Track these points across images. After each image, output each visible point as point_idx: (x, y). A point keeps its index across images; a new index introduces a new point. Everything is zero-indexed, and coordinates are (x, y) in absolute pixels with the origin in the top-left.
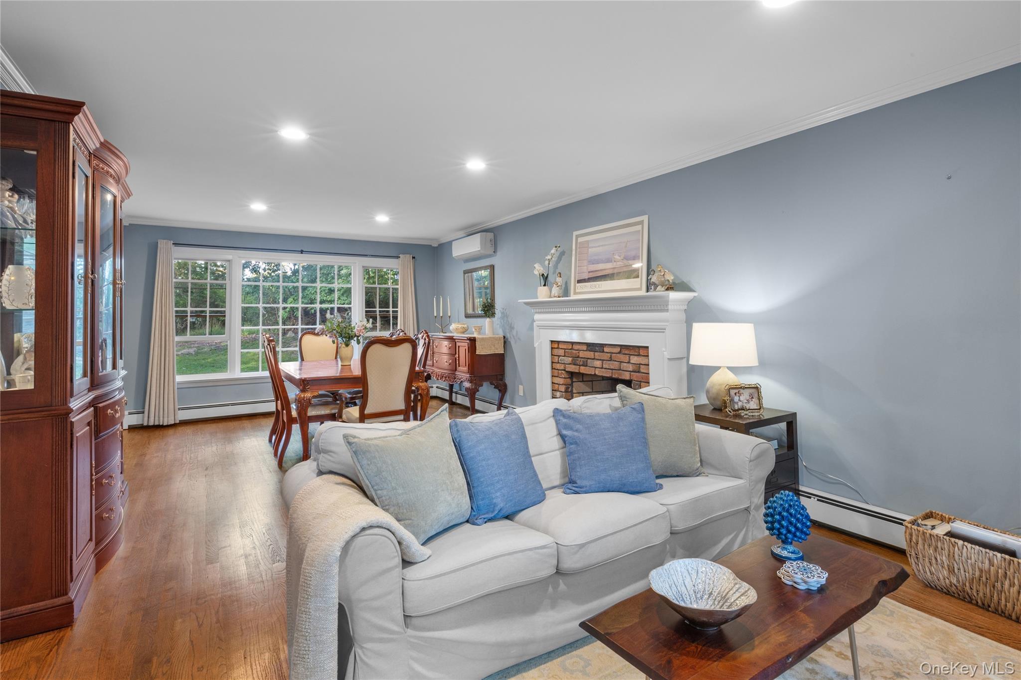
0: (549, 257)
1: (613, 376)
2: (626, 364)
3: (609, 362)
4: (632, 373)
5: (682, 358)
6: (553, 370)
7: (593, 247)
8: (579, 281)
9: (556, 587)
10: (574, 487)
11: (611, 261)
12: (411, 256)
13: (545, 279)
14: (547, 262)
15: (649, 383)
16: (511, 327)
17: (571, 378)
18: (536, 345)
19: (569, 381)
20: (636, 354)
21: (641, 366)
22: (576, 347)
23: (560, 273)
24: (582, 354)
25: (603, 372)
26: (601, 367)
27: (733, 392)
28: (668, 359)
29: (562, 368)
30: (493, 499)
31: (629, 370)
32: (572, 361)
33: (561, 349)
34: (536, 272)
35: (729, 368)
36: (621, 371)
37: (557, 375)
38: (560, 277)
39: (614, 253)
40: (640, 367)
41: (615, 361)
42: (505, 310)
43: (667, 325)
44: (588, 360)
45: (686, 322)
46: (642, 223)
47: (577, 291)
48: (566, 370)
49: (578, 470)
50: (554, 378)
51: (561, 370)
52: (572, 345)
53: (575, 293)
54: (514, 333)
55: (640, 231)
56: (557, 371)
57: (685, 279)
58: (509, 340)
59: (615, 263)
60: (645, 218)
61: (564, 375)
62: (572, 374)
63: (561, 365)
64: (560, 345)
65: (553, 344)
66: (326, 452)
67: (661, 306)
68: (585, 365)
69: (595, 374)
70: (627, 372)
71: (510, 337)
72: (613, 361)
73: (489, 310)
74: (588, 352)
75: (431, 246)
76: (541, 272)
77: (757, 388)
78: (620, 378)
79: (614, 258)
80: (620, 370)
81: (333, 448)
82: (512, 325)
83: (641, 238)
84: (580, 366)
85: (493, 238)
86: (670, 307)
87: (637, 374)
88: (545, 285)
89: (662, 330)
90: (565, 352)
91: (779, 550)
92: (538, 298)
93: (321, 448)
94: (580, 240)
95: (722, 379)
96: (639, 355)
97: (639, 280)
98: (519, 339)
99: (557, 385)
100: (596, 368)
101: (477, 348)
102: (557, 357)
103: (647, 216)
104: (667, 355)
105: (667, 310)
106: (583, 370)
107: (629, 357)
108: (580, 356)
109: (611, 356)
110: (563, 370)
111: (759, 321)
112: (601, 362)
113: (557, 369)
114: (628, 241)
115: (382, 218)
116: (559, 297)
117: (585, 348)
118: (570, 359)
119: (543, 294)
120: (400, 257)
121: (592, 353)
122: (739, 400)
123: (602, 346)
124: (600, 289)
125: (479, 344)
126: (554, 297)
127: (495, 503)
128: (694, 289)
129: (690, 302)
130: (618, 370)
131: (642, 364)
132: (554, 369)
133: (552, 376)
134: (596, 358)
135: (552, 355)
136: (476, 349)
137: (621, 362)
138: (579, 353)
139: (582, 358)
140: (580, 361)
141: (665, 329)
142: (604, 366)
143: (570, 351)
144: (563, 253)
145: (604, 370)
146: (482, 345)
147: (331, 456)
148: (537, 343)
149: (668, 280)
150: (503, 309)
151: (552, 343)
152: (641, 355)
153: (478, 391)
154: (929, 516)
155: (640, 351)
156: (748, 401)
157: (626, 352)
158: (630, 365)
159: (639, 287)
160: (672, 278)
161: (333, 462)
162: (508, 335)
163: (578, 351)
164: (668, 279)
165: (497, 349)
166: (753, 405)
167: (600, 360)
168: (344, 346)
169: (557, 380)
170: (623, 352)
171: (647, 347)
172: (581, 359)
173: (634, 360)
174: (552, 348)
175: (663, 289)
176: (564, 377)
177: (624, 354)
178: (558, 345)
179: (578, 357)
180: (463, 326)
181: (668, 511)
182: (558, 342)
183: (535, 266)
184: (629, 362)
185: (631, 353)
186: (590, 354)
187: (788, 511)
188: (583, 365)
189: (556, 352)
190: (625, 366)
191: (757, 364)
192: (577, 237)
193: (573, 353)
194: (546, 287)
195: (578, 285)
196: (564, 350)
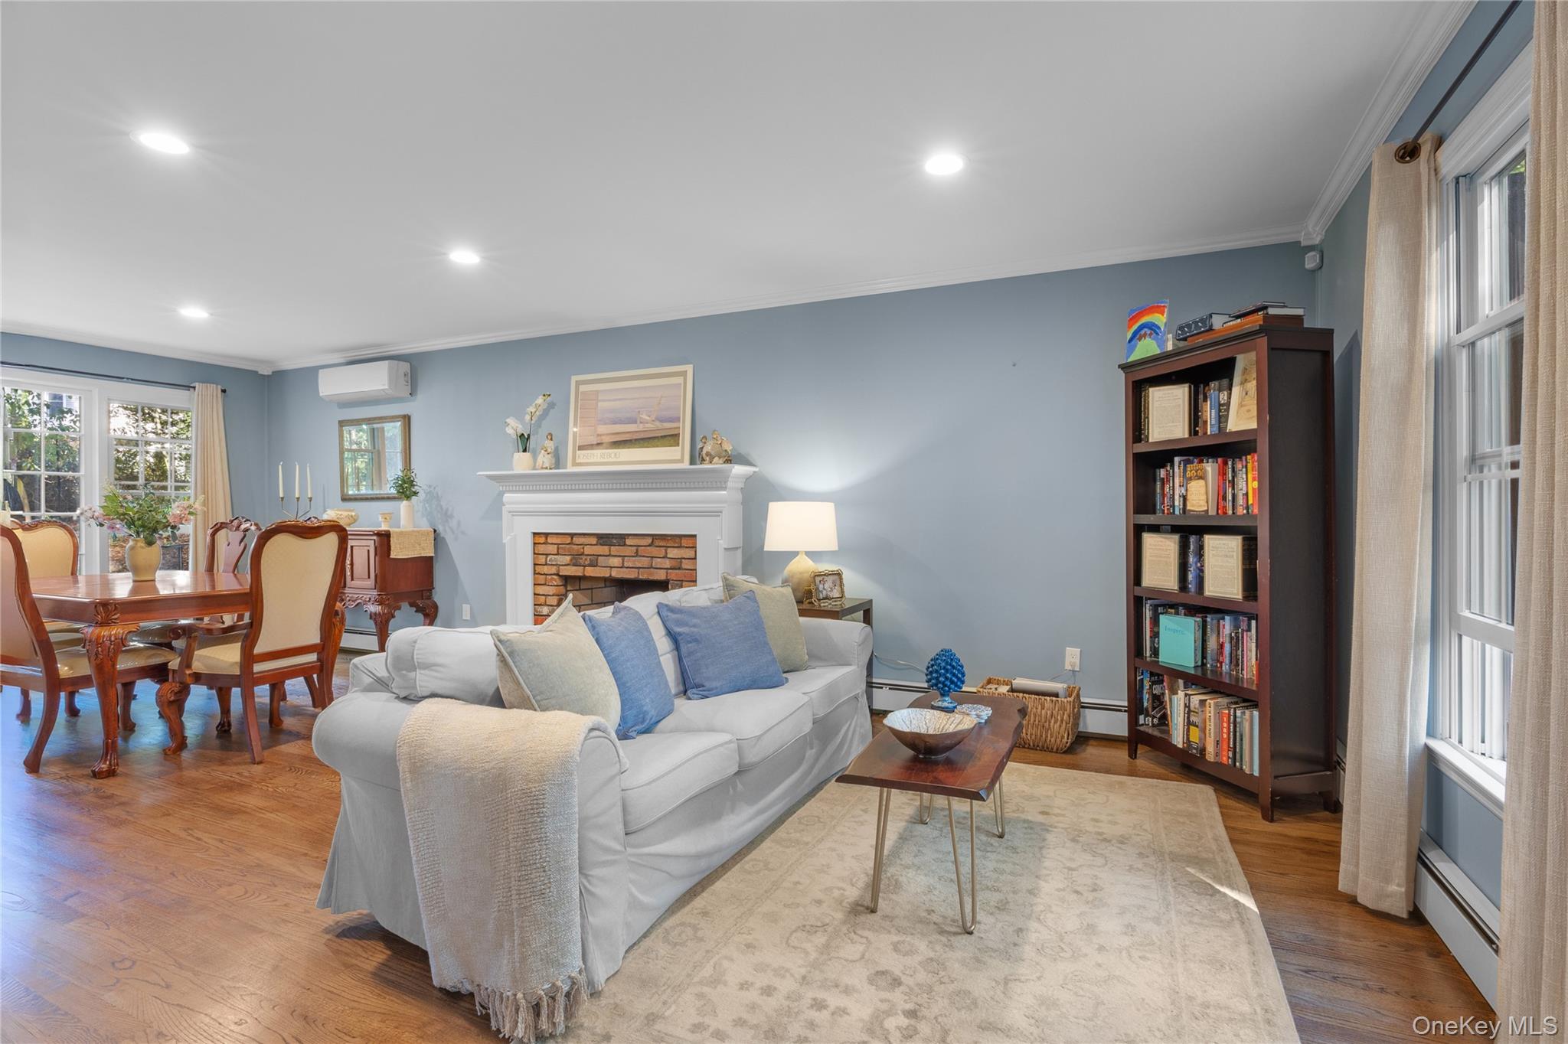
0: (532, 409)
1: (641, 577)
2: (659, 560)
3: (634, 558)
4: (669, 571)
5: (737, 548)
6: (536, 576)
7: (604, 401)
8: (581, 448)
9: (735, 788)
10: (701, 691)
11: (635, 422)
12: (219, 387)
13: (524, 441)
14: (528, 417)
15: (696, 581)
16: (446, 513)
17: (565, 585)
18: (506, 539)
19: (562, 590)
20: (676, 545)
21: (683, 560)
22: (581, 540)
23: (551, 434)
24: (588, 550)
25: (624, 572)
26: (621, 565)
27: (818, 579)
28: (725, 549)
29: (553, 570)
30: (643, 706)
31: (666, 567)
32: (571, 560)
33: (552, 544)
34: (509, 431)
35: (808, 554)
36: (652, 570)
37: (543, 583)
38: (551, 439)
39: (639, 412)
40: (681, 562)
41: (644, 556)
42: (435, 488)
43: (724, 507)
44: (599, 558)
45: (742, 503)
46: (684, 374)
47: (577, 461)
48: (561, 574)
49: (704, 671)
50: (538, 587)
51: (551, 575)
52: (572, 538)
53: (575, 464)
54: (453, 523)
55: (681, 384)
56: (544, 576)
57: (743, 451)
58: (442, 535)
59: (641, 425)
60: (689, 368)
61: (557, 581)
62: (567, 580)
63: (549, 567)
64: (549, 539)
65: (536, 538)
66: (427, 666)
67: (718, 482)
68: (594, 564)
69: (610, 576)
70: (662, 570)
71: (445, 531)
72: (641, 556)
73: (406, 489)
74: (599, 547)
75: (256, 372)
76: (520, 432)
77: (839, 575)
78: (651, 578)
79: (641, 418)
80: (651, 567)
81: (439, 660)
82: (449, 513)
83: (682, 394)
84: (585, 566)
85: (409, 372)
86: (729, 484)
87: (677, 571)
88: (525, 451)
89: (716, 513)
90: (558, 548)
91: (940, 703)
92: (513, 470)
93: (418, 662)
94: (582, 388)
95: (802, 566)
96: (680, 547)
97: (678, 449)
98: (463, 533)
99: (543, 597)
100: (611, 567)
101: (392, 549)
102: (545, 556)
103: (692, 366)
104: (723, 544)
105: (725, 489)
106: (590, 572)
107: (666, 551)
108: (586, 553)
109: (637, 550)
110: (554, 574)
111: (841, 500)
112: (620, 559)
113: (544, 574)
114: (662, 397)
115: (194, 313)
116: (550, 469)
117: (594, 540)
118: (568, 558)
119: (521, 463)
120: (194, 388)
121: (606, 548)
122: (824, 589)
123: (620, 539)
124: (615, 460)
125: (396, 541)
126: (542, 468)
127: (645, 711)
128: (752, 461)
129: (749, 479)
130: (648, 568)
131: (684, 558)
132: (539, 574)
133: (535, 584)
134: (612, 553)
135: (534, 553)
136: (390, 549)
137: (652, 557)
138: (583, 548)
139: (588, 555)
140: (586, 559)
141: (721, 512)
142: (626, 564)
143: (568, 546)
144: (552, 405)
145: (625, 569)
146: (400, 544)
147: (436, 671)
148: (509, 537)
149: (726, 451)
150: (430, 486)
151: (534, 537)
152: (684, 547)
153: (393, 617)
154: (989, 682)
155: (683, 541)
156: (832, 590)
157: (661, 544)
158: (667, 561)
159: (679, 457)
160: (731, 448)
161: (441, 679)
162: (440, 529)
163: (582, 546)
164: (727, 449)
165: (424, 549)
166: (836, 594)
167: (620, 556)
168: (143, 545)
169: (541, 590)
170: (657, 544)
171: (695, 536)
172: (585, 557)
173: (673, 553)
174: (535, 544)
175: (721, 461)
176: (555, 584)
177: (657, 547)
178: (547, 539)
179: (583, 554)
180: (350, 513)
181: (811, 699)
182: (547, 535)
183: (508, 420)
184: (665, 557)
185: (668, 545)
186: (605, 550)
187: (950, 665)
188: (589, 566)
189: (541, 549)
190: (657, 562)
191: (837, 549)
192: (578, 383)
193: (573, 549)
194: (527, 454)
195: (578, 452)
196: (556, 546)
